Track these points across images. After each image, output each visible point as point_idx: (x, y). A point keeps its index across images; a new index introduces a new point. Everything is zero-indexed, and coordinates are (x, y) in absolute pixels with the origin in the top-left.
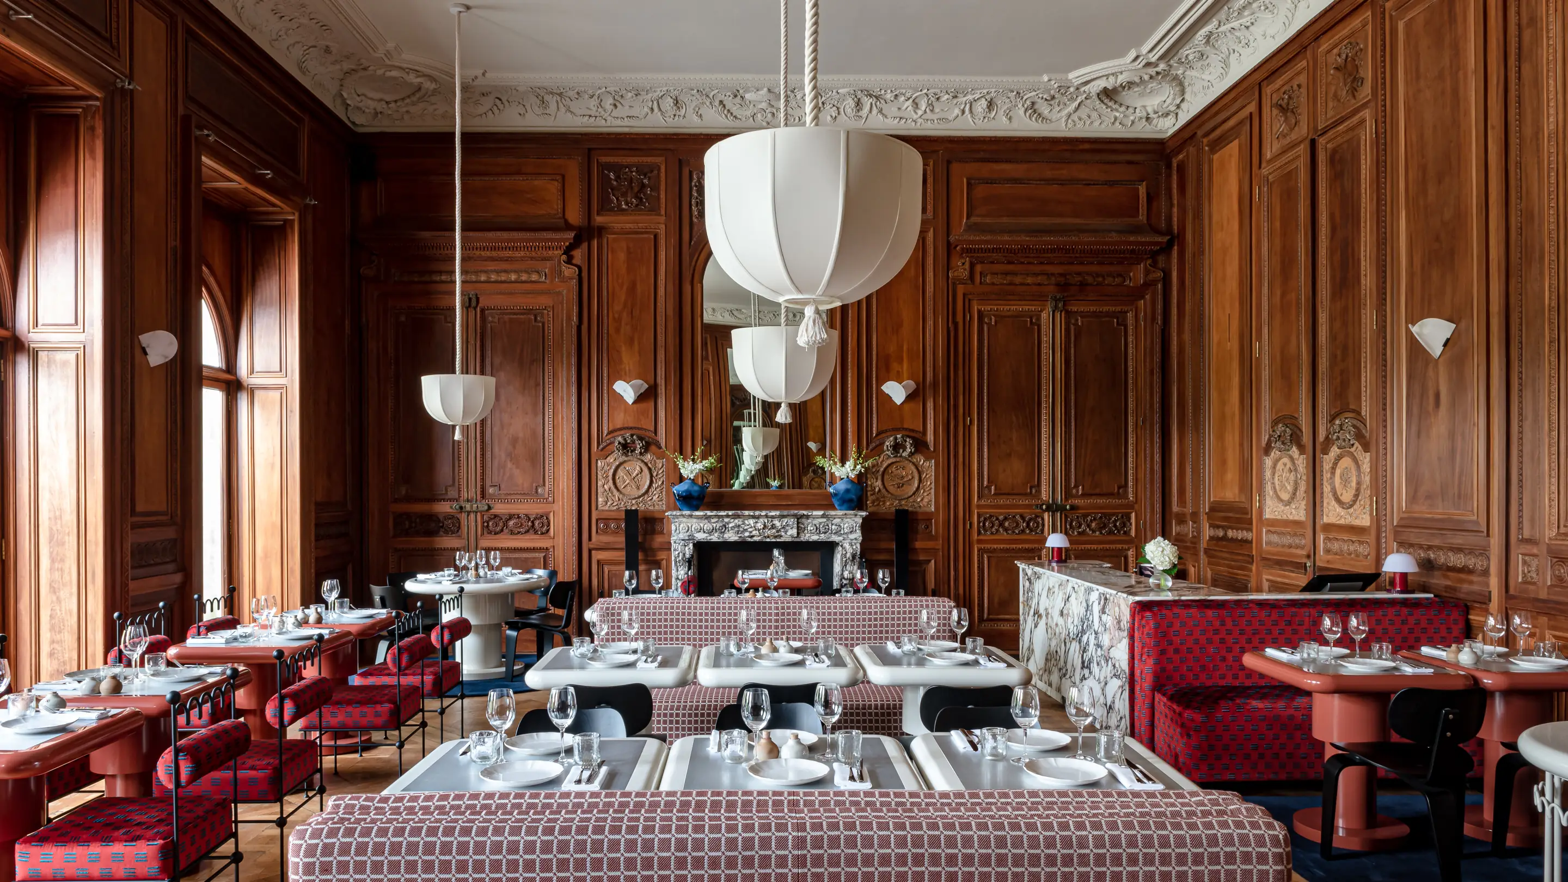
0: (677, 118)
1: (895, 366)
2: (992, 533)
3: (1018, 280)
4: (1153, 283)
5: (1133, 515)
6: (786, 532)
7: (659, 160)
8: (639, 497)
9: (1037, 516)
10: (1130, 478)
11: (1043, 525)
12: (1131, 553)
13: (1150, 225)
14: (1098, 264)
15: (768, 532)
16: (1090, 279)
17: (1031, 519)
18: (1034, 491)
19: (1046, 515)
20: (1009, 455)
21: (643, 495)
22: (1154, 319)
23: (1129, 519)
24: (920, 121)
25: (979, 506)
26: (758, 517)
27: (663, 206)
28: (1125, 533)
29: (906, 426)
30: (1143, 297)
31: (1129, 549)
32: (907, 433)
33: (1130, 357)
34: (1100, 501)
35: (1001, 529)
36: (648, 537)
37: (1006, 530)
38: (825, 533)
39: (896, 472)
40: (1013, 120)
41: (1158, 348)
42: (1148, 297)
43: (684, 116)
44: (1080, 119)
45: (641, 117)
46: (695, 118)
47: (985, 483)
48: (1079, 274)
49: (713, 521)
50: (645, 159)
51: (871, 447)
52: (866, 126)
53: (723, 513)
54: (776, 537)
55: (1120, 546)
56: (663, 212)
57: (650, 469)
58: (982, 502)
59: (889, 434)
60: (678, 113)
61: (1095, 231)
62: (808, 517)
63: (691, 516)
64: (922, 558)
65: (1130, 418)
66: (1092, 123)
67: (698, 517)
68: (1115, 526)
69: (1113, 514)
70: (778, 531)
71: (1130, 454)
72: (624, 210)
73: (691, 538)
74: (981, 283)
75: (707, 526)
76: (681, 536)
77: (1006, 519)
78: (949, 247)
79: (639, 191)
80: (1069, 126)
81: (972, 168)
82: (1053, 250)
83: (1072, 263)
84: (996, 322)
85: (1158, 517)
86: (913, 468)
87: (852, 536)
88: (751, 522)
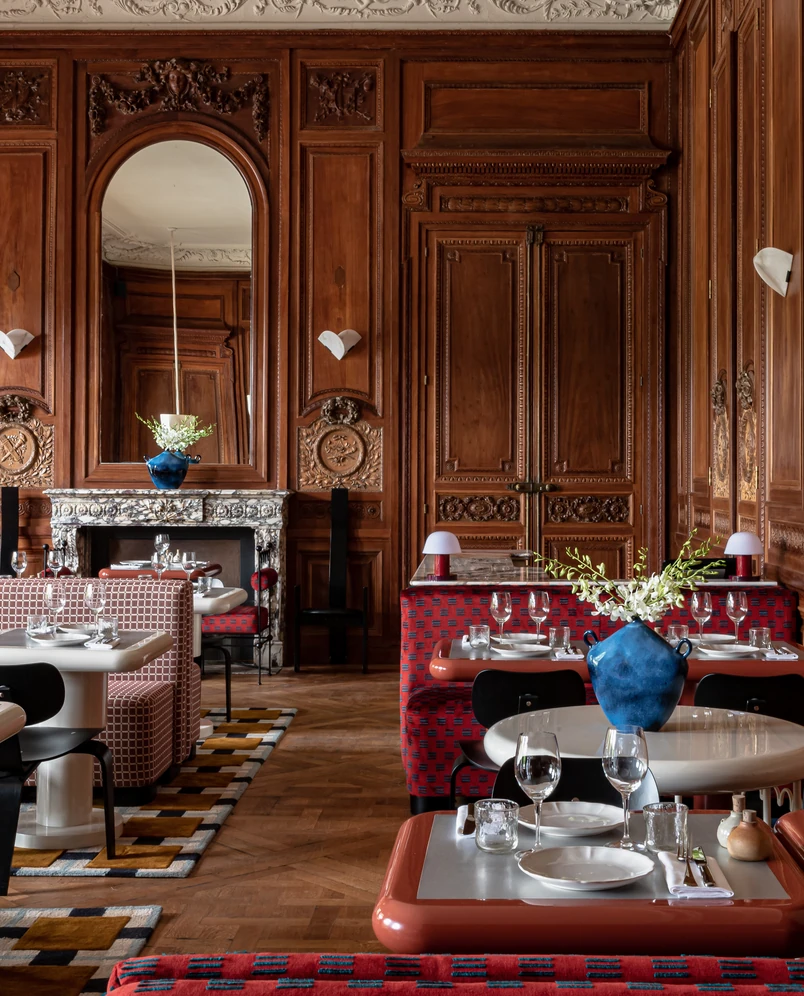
0: (71, 11)
1: (336, 312)
2: (454, 519)
3: (487, 206)
4: (655, 210)
5: (631, 497)
6: (189, 515)
7: (49, 62)
8: (22, 472)
9: (510, 499)
10: (628, 451)
11: (519, 510)
12: (628, 545)
13: (652, 139)
14: (586, 186)
15: (167, 515)
16: (576, 205)
17: (502, 502)
18: (507, 467)
19: (522, 498)
20: (477, 422)
21: (27, 469)
22: (656, 252)
23: (626, 503)
24: (366, 11)
25: (438, 486)
26: (155, 497)
27: (55, 117)
28: (621, 520)
29: (348, 386)
30: (643, 227)
31: (625, 540)
32: (347, 394)
33: (628, 301)
34: (590, 480)
35: (465, 514)
36: (32, 521)
37: (472, 515)
38: (238, 517)
39: (335, 443)
40: (482, 9)
41: (661, 292)
42: (649, 227)
43: (80, 9)
44: (564, 7)
45: (27, 10)
46: (94, 11)
47: (447, 457)
48: (564, 198)
49: (101, 501)
50: (33, 62)
51: (305, 412)
52: (301, 19)
53: (112, 492)
54: (177, 521)
55: (614, 536)
56: (54, 126)
57: (35, 439)
58: (443, 481)
59: (327, 395)
60: (72, 5)
61: (582, 145)
62: (216, 497)
63: (73, 495)
64: (367, 548)
65: (628, 377)
66: (580, 12)
67: (82, 497)
68: (608, 511)
69: (607, 497)
70: (179, 514)
71: (628, 421)
72: (7, 123)
73: (75, 521)
74: (441, 210)
75: (95, 508)
76: (63, 519)
77: (471, 501)
78: (403, 166)
79: (27, 101)
80: (552, 16)
81: (431, 69)
82: (527, 170)
83: (554, 185)
84: (460, 257)
85: (661, 500)
86: (356, 437)
87: (271, 521)
88: (147, 502)
